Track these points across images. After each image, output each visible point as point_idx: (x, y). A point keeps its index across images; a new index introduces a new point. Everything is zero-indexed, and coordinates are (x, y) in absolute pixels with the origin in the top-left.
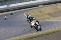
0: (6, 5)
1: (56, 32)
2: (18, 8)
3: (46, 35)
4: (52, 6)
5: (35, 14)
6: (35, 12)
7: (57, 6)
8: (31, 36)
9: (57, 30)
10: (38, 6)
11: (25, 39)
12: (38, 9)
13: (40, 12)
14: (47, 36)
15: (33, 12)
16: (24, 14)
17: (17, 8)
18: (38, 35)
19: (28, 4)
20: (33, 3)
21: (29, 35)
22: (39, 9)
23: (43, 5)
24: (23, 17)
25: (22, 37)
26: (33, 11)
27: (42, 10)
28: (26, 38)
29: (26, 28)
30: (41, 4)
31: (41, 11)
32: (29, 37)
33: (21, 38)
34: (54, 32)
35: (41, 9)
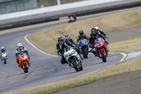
1: (100, 79)
2: (12, 23)
3: (77, 86)
5: (50, 39)
6: (50, 33)
7: (100, 19)
8: (42, 90)
9: (102, 76)
10: (58, 19)
12: (57, 26)
13: (62, 33)
14: (79, 89)
15: (45, 33)
16: (25, 37)
19: (33, 15)
20: (46, 13)
21: (37, 87)
22: (61, 26)
25: (21, 92)
26: (45, 30)
27: (66, 29)
30: (64, 15)
31: (65, 32)
32: (36, 92)
34: (94, 81)
35: (64, 27)
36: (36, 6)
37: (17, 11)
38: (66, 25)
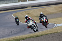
2: (7, 8)
3: (34, 37)
4: (41, 9)
5: (23, 16)
6: (23, 13)
8: (19, 38)
9: (45, 33)
10: (27, 8)
11: (12, 40)
13: (28, 14)
14: (35, 39)
15: (21, 13)
16: (12, 15)
17: (5, 8)
18: (26, 37)
19: (16, 5)
20: (22, 5)
21: (16, 37)
22: (28, 10)
23: (32, 7)
24: (11, 18)
27: (30, 12)
28: (13, 40)
29: (14, 30)
30: (30, 6)
31: (30, 13)
32: (16, 39)
33: (8, 40)
34: (42, 35)
35: (30, 11)
36: (17, 2)
37: (9, 3)
38: (30, 10)
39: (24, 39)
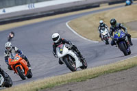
0: (26, 4)
2: (53, 10)
3: (116, 71)
5: (90, 25)
6: (91, 19)
8: (83, 75)
10: (98, 6)
11: (68, 81)
12: (99, 13)
16: (67, 24)
17: (51, 11)
18: (99, 72)
19: (75, 2)
23: (110, 4)
25: (62, 77)
26: (86, 17)
27: (106, 16)
28: (72, 80)
31: (105, 18)
32: (76, 77)
33: (61, 80)
35: (105, 13)
38: (106, 11)
39: (95, 77)
